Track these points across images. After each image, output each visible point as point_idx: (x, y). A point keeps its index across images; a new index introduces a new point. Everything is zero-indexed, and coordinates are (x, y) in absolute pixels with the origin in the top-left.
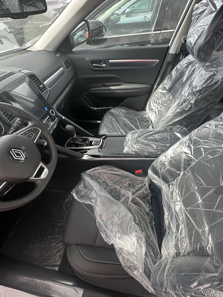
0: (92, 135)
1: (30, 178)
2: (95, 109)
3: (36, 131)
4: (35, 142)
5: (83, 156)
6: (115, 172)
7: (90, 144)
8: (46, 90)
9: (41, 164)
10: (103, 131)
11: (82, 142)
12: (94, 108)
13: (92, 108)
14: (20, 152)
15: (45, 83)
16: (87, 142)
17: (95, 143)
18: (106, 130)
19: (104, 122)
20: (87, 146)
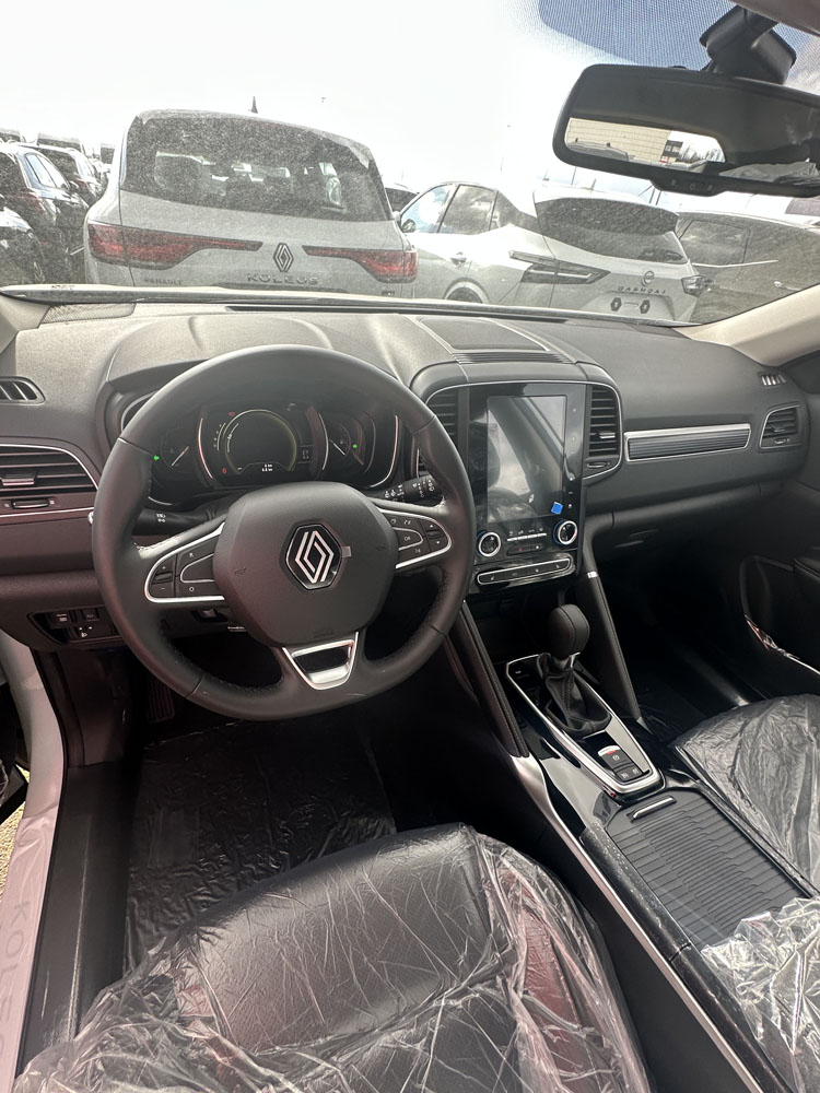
0: (640, 721)
1: (284, 649)
2: (766, 642)
3: (437, 537)
4: (398, 566)
5: (521, 754)
6: (578, 972)
7: (594, 744)
8: (615, 456)
9: (352, 643)
10: (709, 750)
11: (574, 704)
12: (763, 637)
13: (756, 630)
14: (328, 555)
15: (630, 435)
16: (587, 725)
17: (616, 758)
18: (727, 763)
19: (756, 721)
20: (574, 736)
